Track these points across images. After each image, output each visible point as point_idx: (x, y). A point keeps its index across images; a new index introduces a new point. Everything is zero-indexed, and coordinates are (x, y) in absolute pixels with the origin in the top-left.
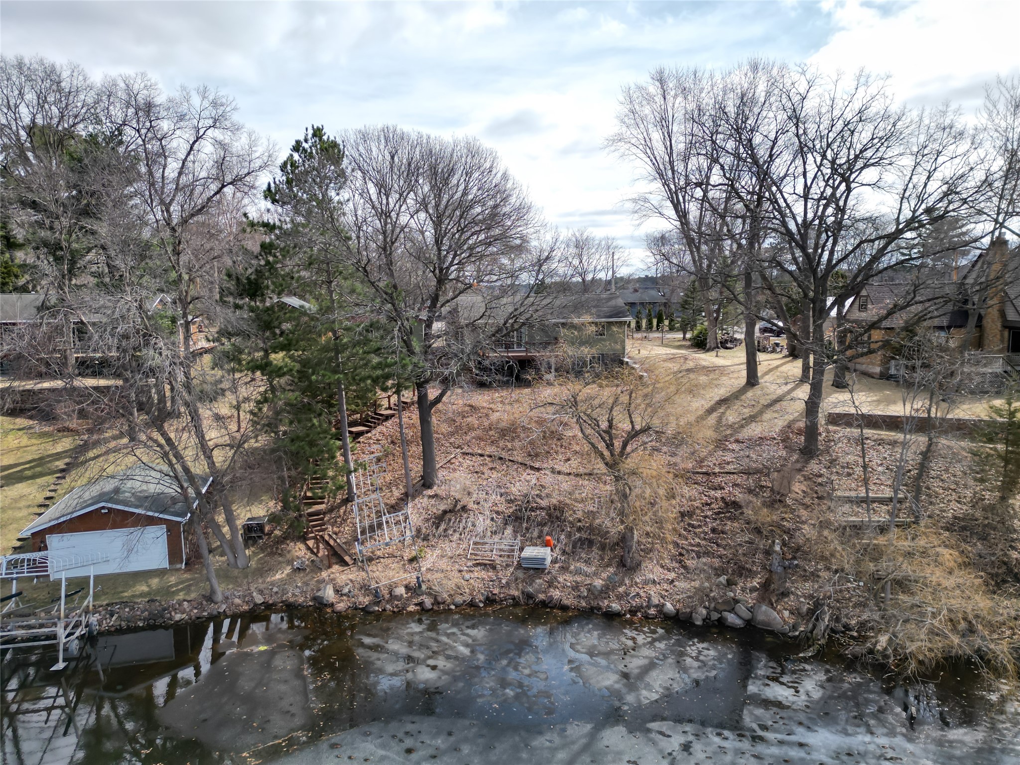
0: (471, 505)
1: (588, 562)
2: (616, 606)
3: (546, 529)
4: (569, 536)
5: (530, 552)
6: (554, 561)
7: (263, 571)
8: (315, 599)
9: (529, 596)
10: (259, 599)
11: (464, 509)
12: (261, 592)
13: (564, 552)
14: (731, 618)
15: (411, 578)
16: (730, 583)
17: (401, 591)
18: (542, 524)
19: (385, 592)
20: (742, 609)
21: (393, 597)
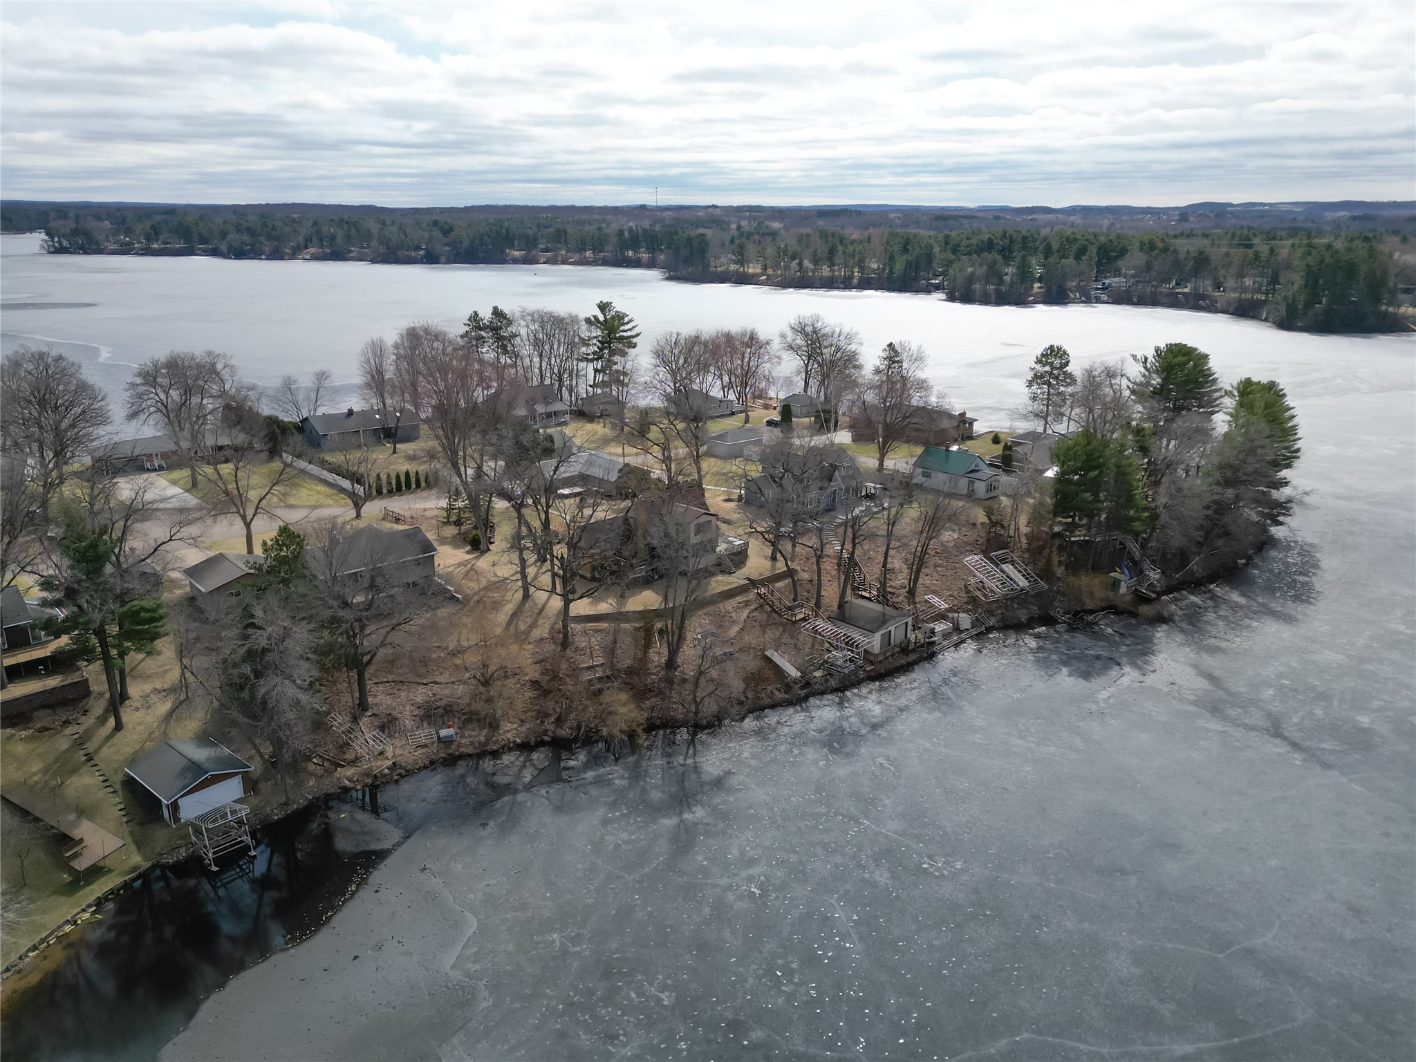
0: (399, 716)
1: (473, 730)
2: (495, 748)
3: (446, 718)
4: (459, 718)
5: (444, 732)
6: (456, 734)
7: (299, 784)
8: (340, 788)
9: (450, 755)
10: (310, 797)
11: (396, 719)
12: (309, 793)
13: (459, 728)
14: (546, 738)
15: (389, 763)
16: (542, 722)
17: (386, 771)
18: (442, 716)
19: (379, 775)
20: (550, 733)
21: (384, 776)
